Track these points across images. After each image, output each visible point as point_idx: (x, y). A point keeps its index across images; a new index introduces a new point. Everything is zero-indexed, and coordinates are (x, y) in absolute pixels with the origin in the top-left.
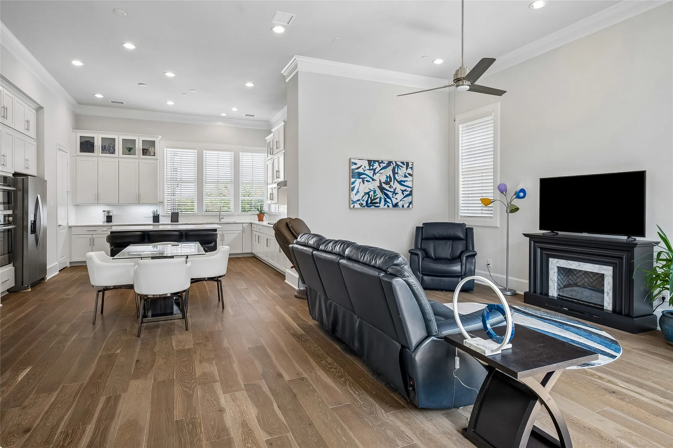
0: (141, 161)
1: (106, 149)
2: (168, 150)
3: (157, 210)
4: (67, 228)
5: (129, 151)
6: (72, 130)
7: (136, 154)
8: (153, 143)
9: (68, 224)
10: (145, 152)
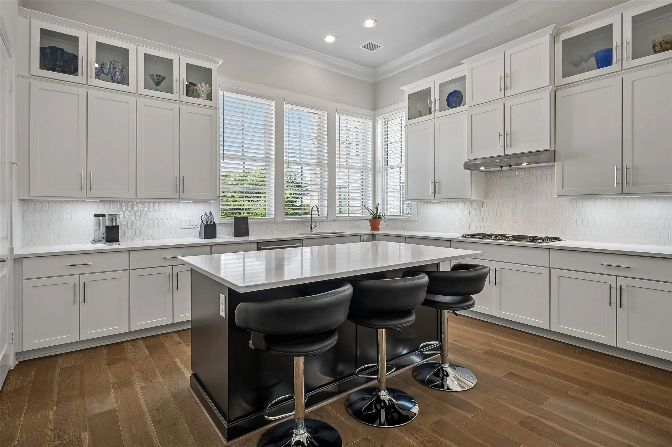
0: (184, 108)
1: (106, 71)
2: (227, 94)
3: (211, 212)
4: (9, 263)
5: (158, 84)
6: (19, 8)
7: (175, 91)
8: (206, 73)
9: (12, 250)
10: (191, 90)
